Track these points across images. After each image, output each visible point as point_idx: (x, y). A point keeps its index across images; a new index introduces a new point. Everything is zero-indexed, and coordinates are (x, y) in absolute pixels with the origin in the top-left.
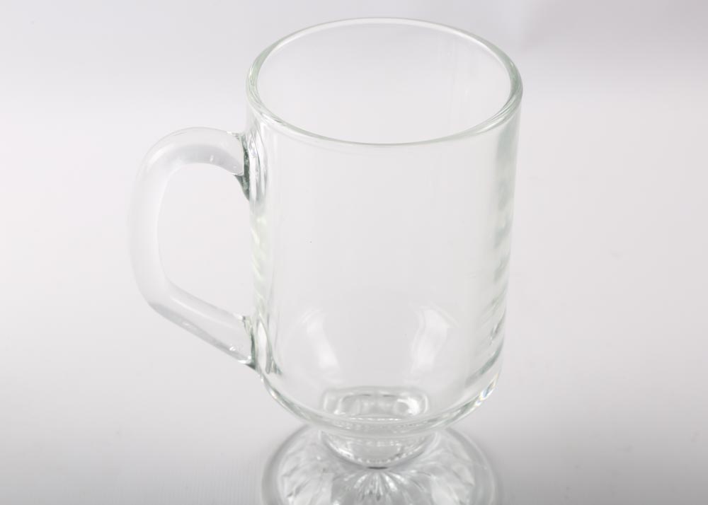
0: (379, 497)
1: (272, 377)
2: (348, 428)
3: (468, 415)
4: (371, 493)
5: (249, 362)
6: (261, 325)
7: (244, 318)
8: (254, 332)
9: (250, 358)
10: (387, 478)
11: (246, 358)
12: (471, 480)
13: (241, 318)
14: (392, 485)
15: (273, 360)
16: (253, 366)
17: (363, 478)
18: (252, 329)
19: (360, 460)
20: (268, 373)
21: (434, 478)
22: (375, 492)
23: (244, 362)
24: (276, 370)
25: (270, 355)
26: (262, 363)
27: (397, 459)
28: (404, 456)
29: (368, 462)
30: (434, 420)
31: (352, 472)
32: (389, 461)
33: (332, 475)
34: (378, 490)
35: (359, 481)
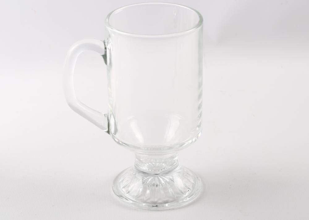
0: (157, 186)
4: (154, 184)
11: (106, 129)
16: (108, 132)
17: (151, 178)
23: (105, 131)
27: (163, 170)
31: (147, 177)
34: (157, 183)
35: (150, 180)
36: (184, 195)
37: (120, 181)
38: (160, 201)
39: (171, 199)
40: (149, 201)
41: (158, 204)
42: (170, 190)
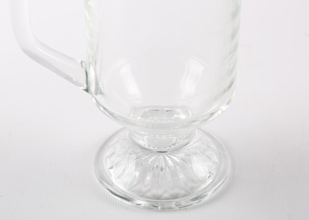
0: (162, 169)
1: (99, 97)
2: (144, 126)
3: (214, 119)
4: (157, 166)
5: (85, 88)
6: (91, 65)
7: (82, 62)
8: (88, 70)
9: (85, 85)
10: (167, 158)
11: (83, 86)
12: (217, 161)
13: (81, 62)
14: (170, 162)
15: (99, 87)
16: (87, 90)
17: (153, 158)
18: (86, 68)
19: (151, 147)
20: (96, 95)
21: (195, 158)
22: (160, 166)
23: (83, 88)
24: (101, 93)
25: (97, 84)
26: (93, 88)
27: (173, 146)
28: (177, 145)
29: (156, 148)
30: (194, 121)
31: (146, 155)
32: (168, 148)
33: (134, 156)
34: (162, 165)
35: (151, 160)
36: (203, 185)
37: (106, 156)
38: (166, 195)
39: (182, 192)
40: (149, 194)
41: (163, 199)
42: (181, 176)
